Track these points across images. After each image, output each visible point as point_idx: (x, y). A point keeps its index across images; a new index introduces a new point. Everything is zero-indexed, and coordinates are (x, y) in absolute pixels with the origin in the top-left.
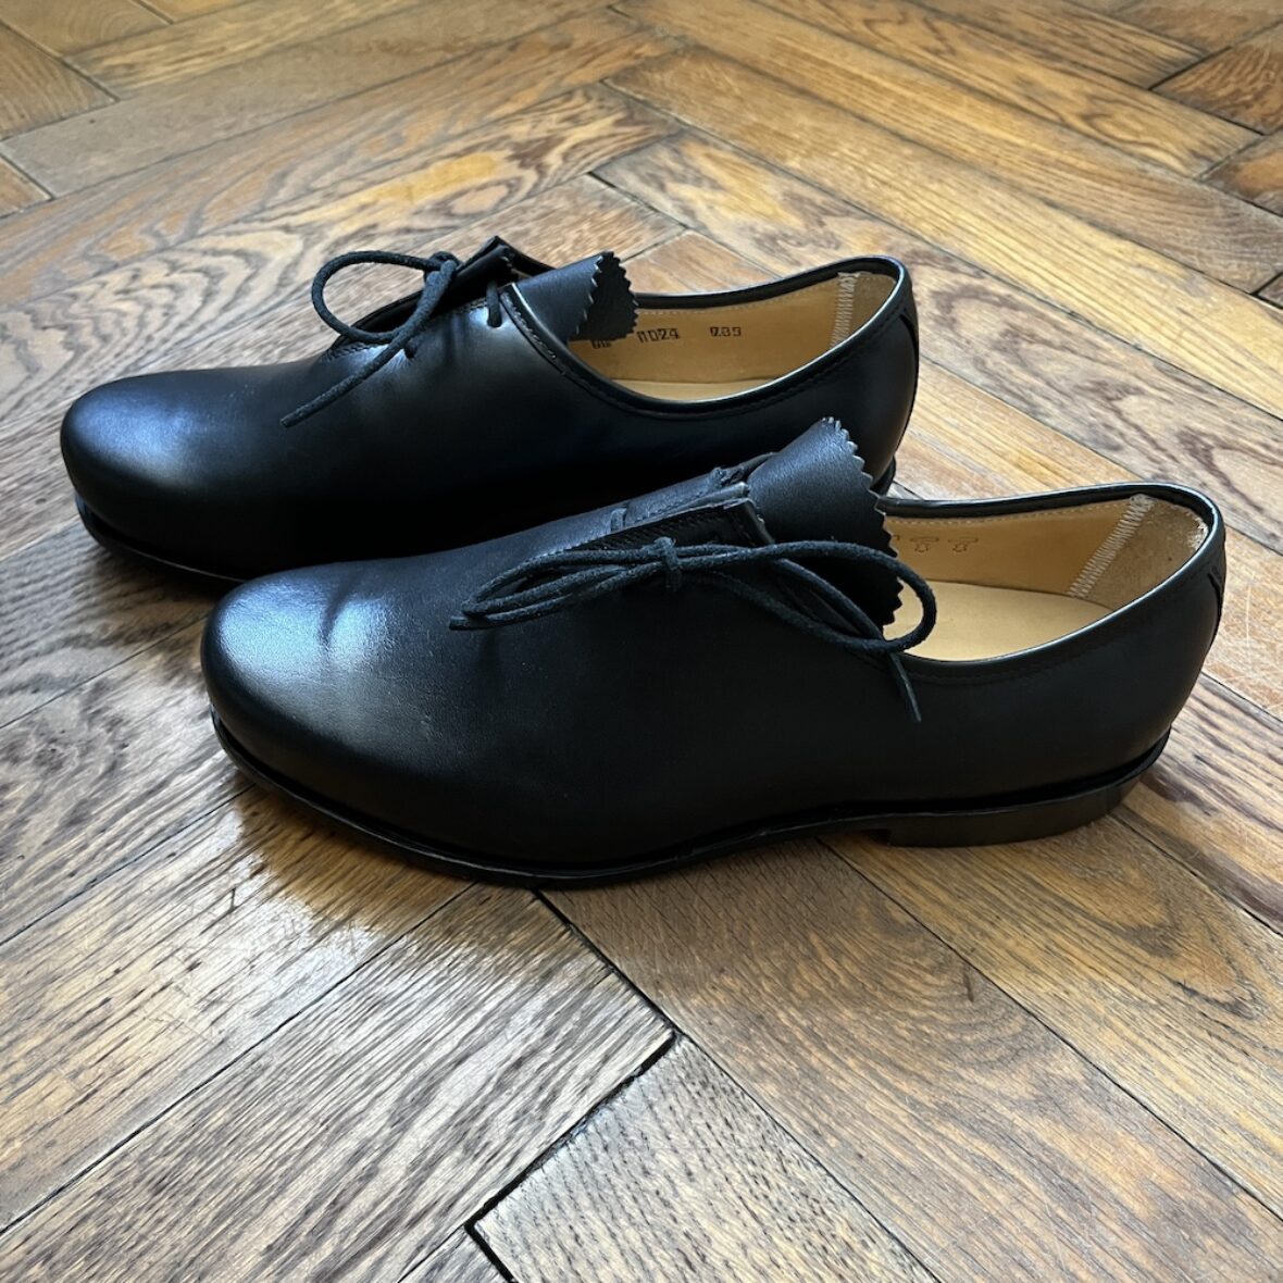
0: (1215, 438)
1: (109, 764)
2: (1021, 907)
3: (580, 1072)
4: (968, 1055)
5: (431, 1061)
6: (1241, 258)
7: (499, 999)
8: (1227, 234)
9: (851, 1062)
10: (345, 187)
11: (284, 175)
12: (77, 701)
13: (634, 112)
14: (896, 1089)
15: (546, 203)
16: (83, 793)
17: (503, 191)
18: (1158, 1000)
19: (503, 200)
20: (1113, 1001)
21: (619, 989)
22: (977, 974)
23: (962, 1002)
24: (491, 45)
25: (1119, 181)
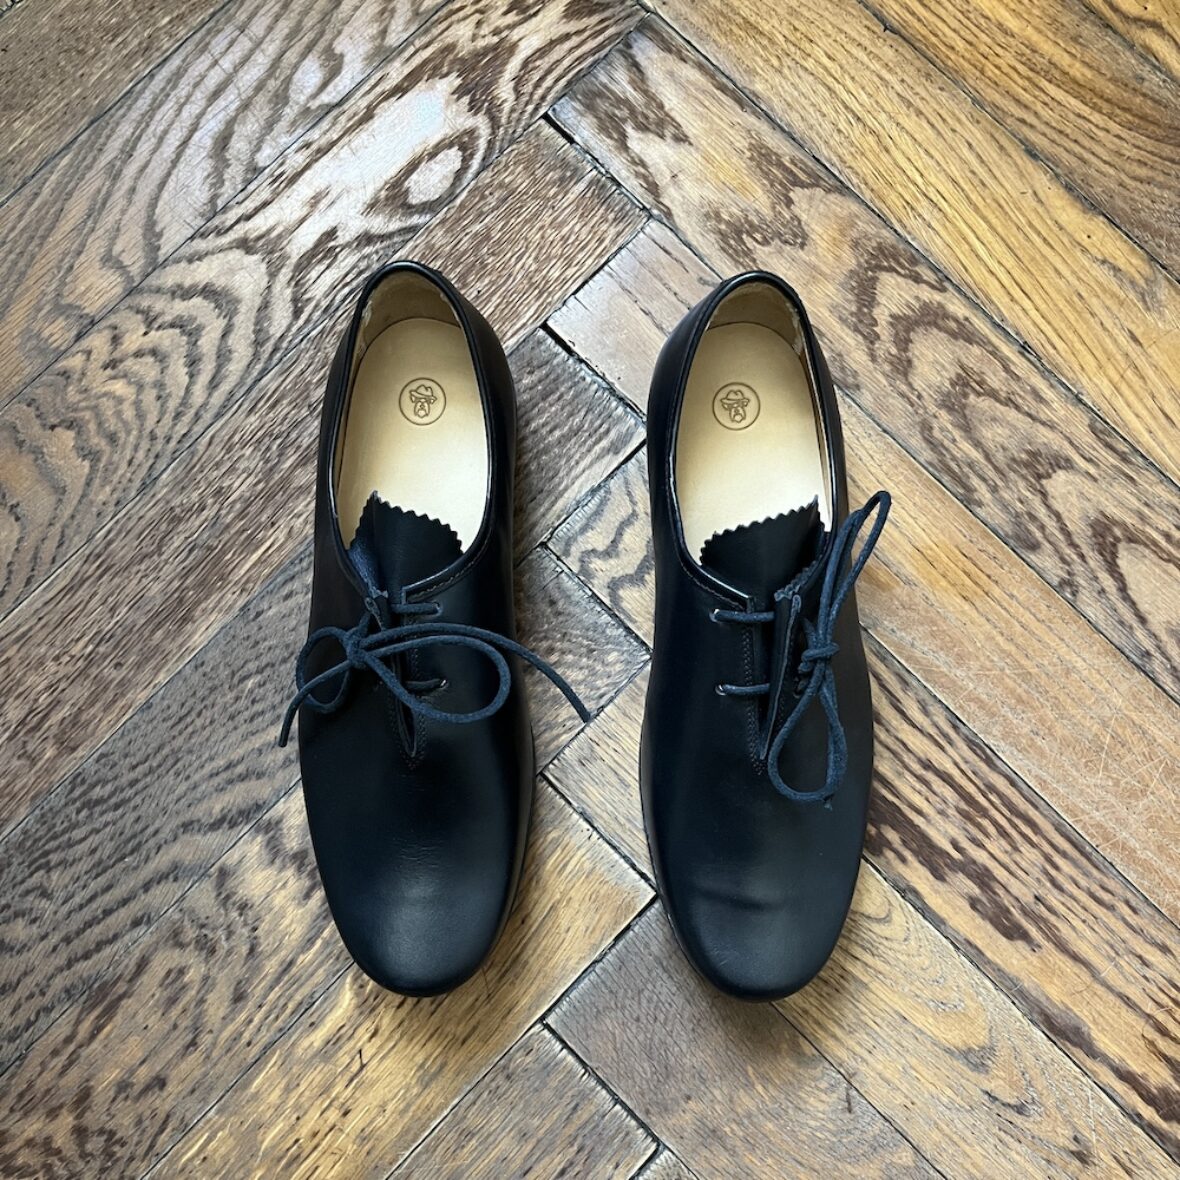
0: (1123, 526)
1: (248, 946)
2: (891, 1037)
4: (843, 1152)
9: (770, 1160)
12: (209, 887)
15: (503, 176)
16: (237, 973)
17: (457, 157)
18: (971, 1106)
19: (459, 175)
20: (942, 1108)
21: (622, 1115)
22: (856, 1092)
23: (844, 1113)
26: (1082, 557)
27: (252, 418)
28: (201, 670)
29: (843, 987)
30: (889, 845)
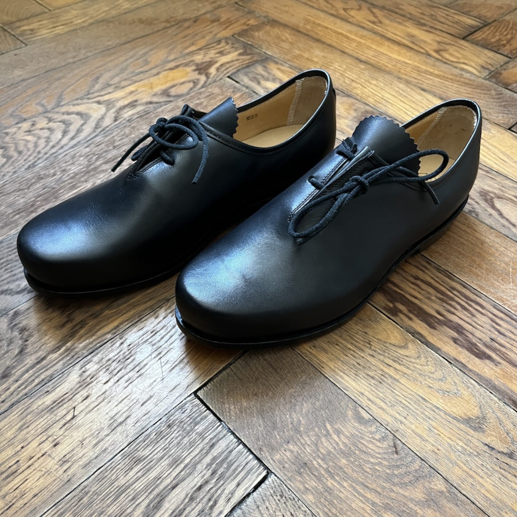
0: (495, 194)
1: (20, 349)
2: (418, 410)
3: (227, 491)
4: (396, 480)
5: (161, 487)
6: (504, 113)
7: (191, 458)
8: (497, 102)
9: (345, 484)
10: (124, 83)
11: (98, 78)
12: (6, 320)
13: (247, 49)
14: (365, 497)
15: (209, 90)
16: (8, 363)
17: (191, 85)
18: (478, 453)
19: (191, 89)
20: (458, 453)
21: (243, 452)
22: (399, 442)
23: (393, 454)
24: (186, 20)
25: (451, 79)
26: (477, 203)
27: (87, 149)
29: (384, 381)
30: (401, 312)
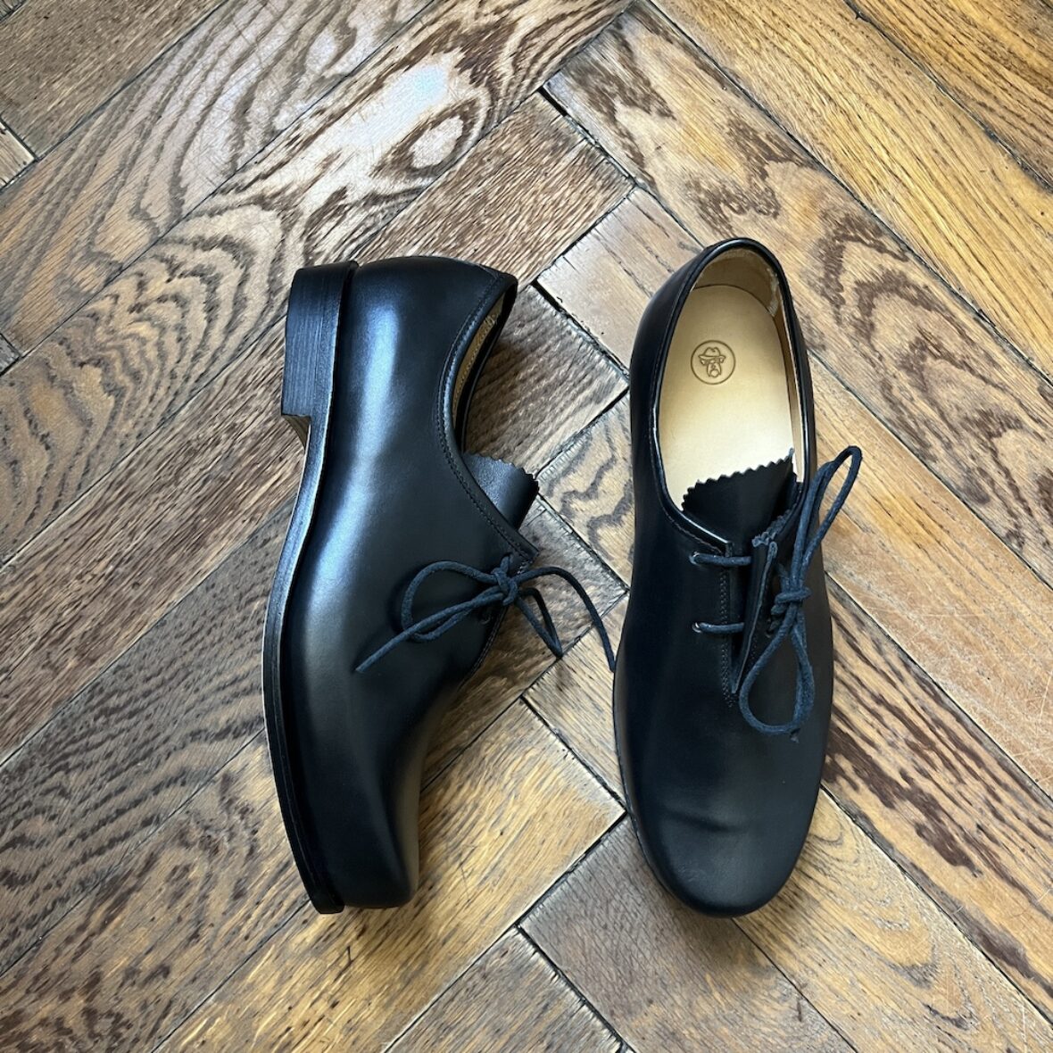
1: (249, 847)
12: (214, 792)
15: (499, 145)
16: (237, 873)
17: (458, 125)
18: (913, 1018)
19: (460, 142)
20: (886, 1020)
21: (589, 1016)
22: (806, 1002)
23: (794, 1021)
26: (1028, 510)
27: (264, 361)
28: (211, 592)
29: (797, 904)
30: (842, 773)
